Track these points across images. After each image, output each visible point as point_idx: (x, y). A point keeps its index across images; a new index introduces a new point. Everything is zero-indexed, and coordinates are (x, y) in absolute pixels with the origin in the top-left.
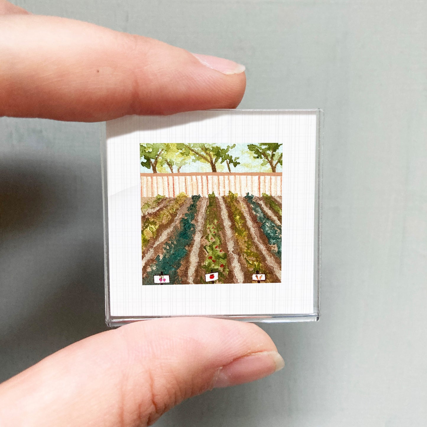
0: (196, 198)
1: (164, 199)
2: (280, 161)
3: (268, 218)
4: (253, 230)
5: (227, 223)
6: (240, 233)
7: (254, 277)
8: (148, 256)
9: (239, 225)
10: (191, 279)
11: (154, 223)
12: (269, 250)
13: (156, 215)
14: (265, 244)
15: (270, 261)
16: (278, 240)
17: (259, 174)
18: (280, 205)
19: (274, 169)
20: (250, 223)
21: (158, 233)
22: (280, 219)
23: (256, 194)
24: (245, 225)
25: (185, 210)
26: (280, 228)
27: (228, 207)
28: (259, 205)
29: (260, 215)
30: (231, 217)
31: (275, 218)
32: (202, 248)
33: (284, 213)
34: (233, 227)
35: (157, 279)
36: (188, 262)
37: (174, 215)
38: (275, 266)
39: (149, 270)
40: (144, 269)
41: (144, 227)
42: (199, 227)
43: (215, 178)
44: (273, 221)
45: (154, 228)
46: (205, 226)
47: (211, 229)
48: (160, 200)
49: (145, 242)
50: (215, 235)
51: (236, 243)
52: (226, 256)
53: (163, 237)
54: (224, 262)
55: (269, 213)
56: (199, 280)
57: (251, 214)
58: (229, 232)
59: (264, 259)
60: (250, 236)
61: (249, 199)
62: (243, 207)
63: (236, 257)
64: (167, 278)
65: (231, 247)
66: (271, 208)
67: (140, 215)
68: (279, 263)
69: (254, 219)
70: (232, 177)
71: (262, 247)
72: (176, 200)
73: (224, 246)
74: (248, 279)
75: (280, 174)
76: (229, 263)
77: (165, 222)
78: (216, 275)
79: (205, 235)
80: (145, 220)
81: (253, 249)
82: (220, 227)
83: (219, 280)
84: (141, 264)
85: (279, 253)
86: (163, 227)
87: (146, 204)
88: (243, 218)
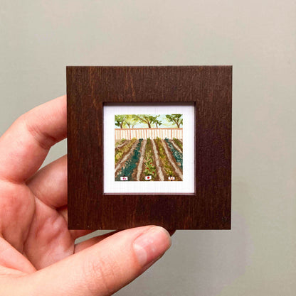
0: (141, 140)
1: (126, 140)
2: (181, 123)
3: (176, 150)
4: (168, 156)
5: (156, 152)
6: (162, 156)
7: (169, 178)
8: (118, 167)
9: (162, 153)
10: (138, 179)
11: (121, 152)
12: (176, 165)
13: (122, 148)
14: (174, 162)
15: (177, 170)
16: (181, 160)
17: (171, 129)
18: (182, 143)
19: (178, 126)
20: (167, 152)
21: (123, 156)
22: (182, 150)
23: (170, 138)
24: (164, 153)
25: (135, 146)
26: (182, 154)
27: (157, 144)
28: (172, 144)
29: (172, 148)
30: (158, 149)
31: (180, 150)
32: (144, 164)
33: (184, 147)
34: (159, 154)
35: (122, 178)
36: (137, 170)
37: (130, 148)
38: (180, 173)
39: (118, 174)
40: (116, 173)
41: (116, 153)
42: (142, 154)
43: (150, 130)
44: (178, 151)
45: (121, 154)
46: (145, 153)
47: (148, 155)
48: (124, 141)
49: (116, 160)
50: (150, 158)
51: (160, 161)
52: (155, 168)
53: (125, 158)
54: (154, 171)
55: (177, 147)
56: (142, 179)
57: (167, 148)
58: (157, 156)
59: (174, 170)
60: (167, 158)
61: (166, 140)
62: (164, 144)
63: (160, 168)
64: (126, 178)
65: (158, 163)
66: (177, 145)
67: (114, 148)
68: (182, 172)
69: (169, 150)
70: (158, 130)
71: (173, 164)
72: (131, 141)
73: (154, 163)
74: (166, 179)
75: (182, 129)
76: (157, 171)
77: (126, 151)
78: (150, 177)
79: (145, 158)
80: (117, 150)
81: (169, 165)
82: (153, 154)
83: (152, 180)
84: (114, 171)
85: (182, 166)
86: (125, 154)
87: (117, 143)
88: (164, 149)
